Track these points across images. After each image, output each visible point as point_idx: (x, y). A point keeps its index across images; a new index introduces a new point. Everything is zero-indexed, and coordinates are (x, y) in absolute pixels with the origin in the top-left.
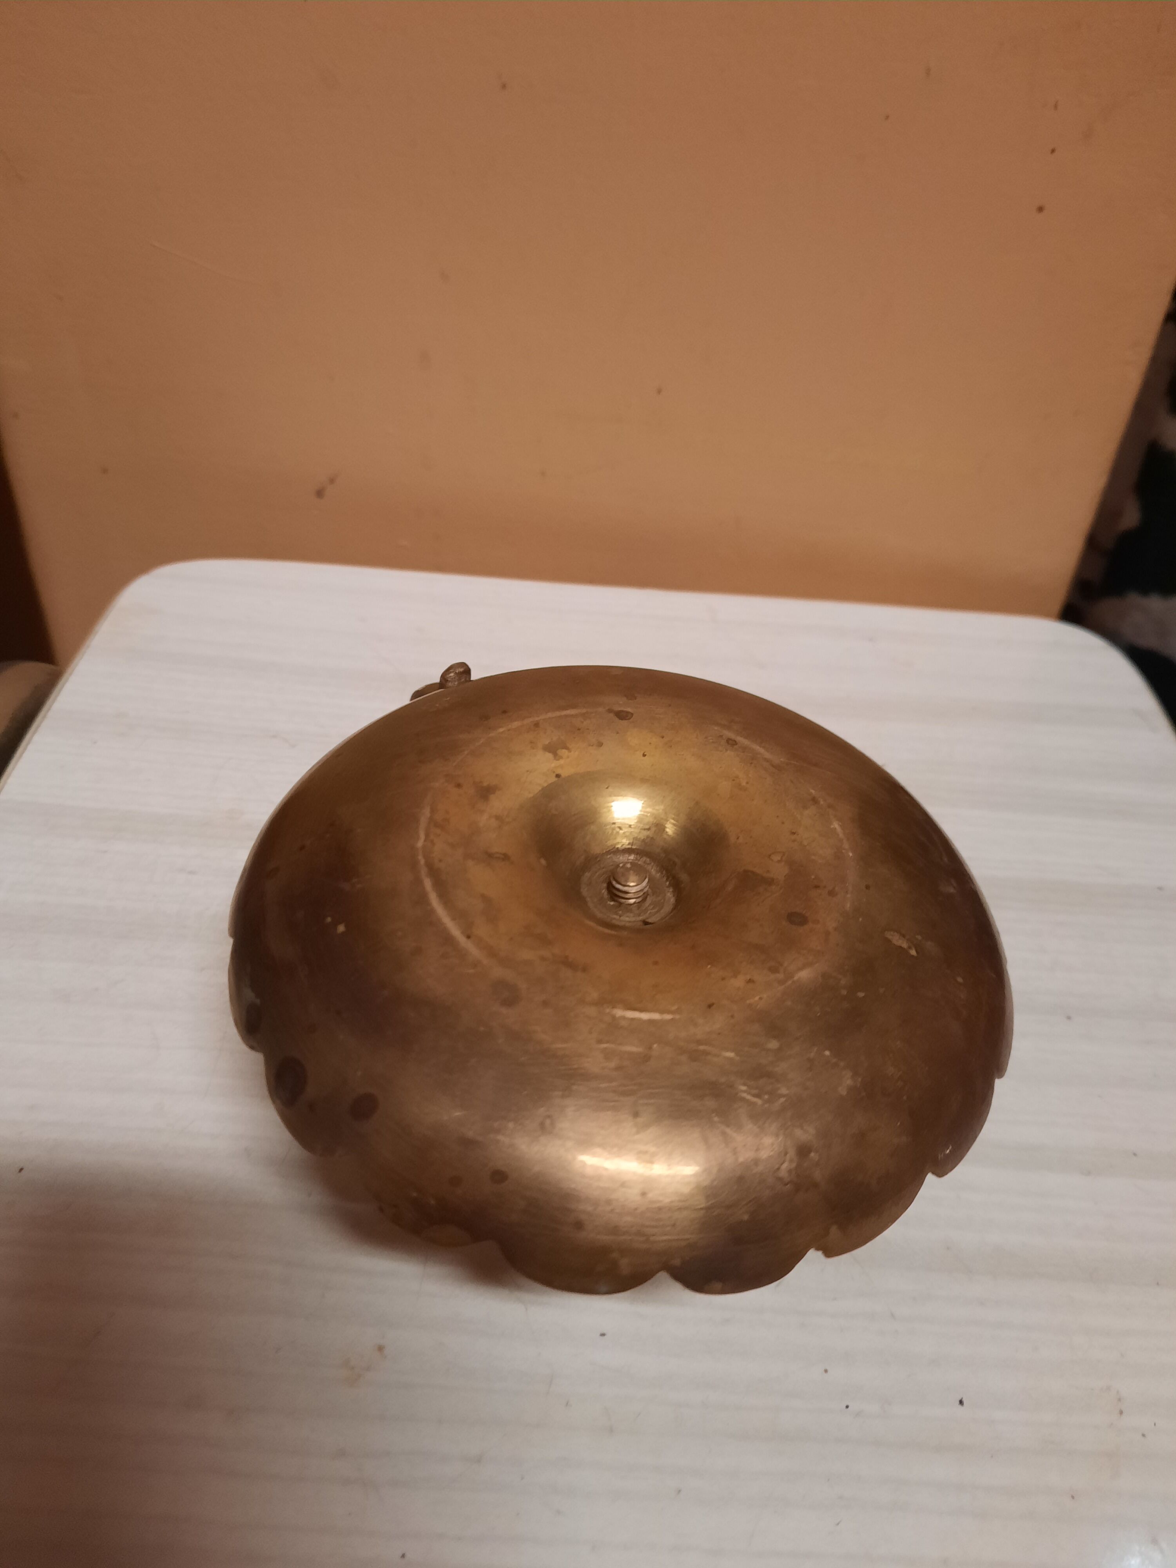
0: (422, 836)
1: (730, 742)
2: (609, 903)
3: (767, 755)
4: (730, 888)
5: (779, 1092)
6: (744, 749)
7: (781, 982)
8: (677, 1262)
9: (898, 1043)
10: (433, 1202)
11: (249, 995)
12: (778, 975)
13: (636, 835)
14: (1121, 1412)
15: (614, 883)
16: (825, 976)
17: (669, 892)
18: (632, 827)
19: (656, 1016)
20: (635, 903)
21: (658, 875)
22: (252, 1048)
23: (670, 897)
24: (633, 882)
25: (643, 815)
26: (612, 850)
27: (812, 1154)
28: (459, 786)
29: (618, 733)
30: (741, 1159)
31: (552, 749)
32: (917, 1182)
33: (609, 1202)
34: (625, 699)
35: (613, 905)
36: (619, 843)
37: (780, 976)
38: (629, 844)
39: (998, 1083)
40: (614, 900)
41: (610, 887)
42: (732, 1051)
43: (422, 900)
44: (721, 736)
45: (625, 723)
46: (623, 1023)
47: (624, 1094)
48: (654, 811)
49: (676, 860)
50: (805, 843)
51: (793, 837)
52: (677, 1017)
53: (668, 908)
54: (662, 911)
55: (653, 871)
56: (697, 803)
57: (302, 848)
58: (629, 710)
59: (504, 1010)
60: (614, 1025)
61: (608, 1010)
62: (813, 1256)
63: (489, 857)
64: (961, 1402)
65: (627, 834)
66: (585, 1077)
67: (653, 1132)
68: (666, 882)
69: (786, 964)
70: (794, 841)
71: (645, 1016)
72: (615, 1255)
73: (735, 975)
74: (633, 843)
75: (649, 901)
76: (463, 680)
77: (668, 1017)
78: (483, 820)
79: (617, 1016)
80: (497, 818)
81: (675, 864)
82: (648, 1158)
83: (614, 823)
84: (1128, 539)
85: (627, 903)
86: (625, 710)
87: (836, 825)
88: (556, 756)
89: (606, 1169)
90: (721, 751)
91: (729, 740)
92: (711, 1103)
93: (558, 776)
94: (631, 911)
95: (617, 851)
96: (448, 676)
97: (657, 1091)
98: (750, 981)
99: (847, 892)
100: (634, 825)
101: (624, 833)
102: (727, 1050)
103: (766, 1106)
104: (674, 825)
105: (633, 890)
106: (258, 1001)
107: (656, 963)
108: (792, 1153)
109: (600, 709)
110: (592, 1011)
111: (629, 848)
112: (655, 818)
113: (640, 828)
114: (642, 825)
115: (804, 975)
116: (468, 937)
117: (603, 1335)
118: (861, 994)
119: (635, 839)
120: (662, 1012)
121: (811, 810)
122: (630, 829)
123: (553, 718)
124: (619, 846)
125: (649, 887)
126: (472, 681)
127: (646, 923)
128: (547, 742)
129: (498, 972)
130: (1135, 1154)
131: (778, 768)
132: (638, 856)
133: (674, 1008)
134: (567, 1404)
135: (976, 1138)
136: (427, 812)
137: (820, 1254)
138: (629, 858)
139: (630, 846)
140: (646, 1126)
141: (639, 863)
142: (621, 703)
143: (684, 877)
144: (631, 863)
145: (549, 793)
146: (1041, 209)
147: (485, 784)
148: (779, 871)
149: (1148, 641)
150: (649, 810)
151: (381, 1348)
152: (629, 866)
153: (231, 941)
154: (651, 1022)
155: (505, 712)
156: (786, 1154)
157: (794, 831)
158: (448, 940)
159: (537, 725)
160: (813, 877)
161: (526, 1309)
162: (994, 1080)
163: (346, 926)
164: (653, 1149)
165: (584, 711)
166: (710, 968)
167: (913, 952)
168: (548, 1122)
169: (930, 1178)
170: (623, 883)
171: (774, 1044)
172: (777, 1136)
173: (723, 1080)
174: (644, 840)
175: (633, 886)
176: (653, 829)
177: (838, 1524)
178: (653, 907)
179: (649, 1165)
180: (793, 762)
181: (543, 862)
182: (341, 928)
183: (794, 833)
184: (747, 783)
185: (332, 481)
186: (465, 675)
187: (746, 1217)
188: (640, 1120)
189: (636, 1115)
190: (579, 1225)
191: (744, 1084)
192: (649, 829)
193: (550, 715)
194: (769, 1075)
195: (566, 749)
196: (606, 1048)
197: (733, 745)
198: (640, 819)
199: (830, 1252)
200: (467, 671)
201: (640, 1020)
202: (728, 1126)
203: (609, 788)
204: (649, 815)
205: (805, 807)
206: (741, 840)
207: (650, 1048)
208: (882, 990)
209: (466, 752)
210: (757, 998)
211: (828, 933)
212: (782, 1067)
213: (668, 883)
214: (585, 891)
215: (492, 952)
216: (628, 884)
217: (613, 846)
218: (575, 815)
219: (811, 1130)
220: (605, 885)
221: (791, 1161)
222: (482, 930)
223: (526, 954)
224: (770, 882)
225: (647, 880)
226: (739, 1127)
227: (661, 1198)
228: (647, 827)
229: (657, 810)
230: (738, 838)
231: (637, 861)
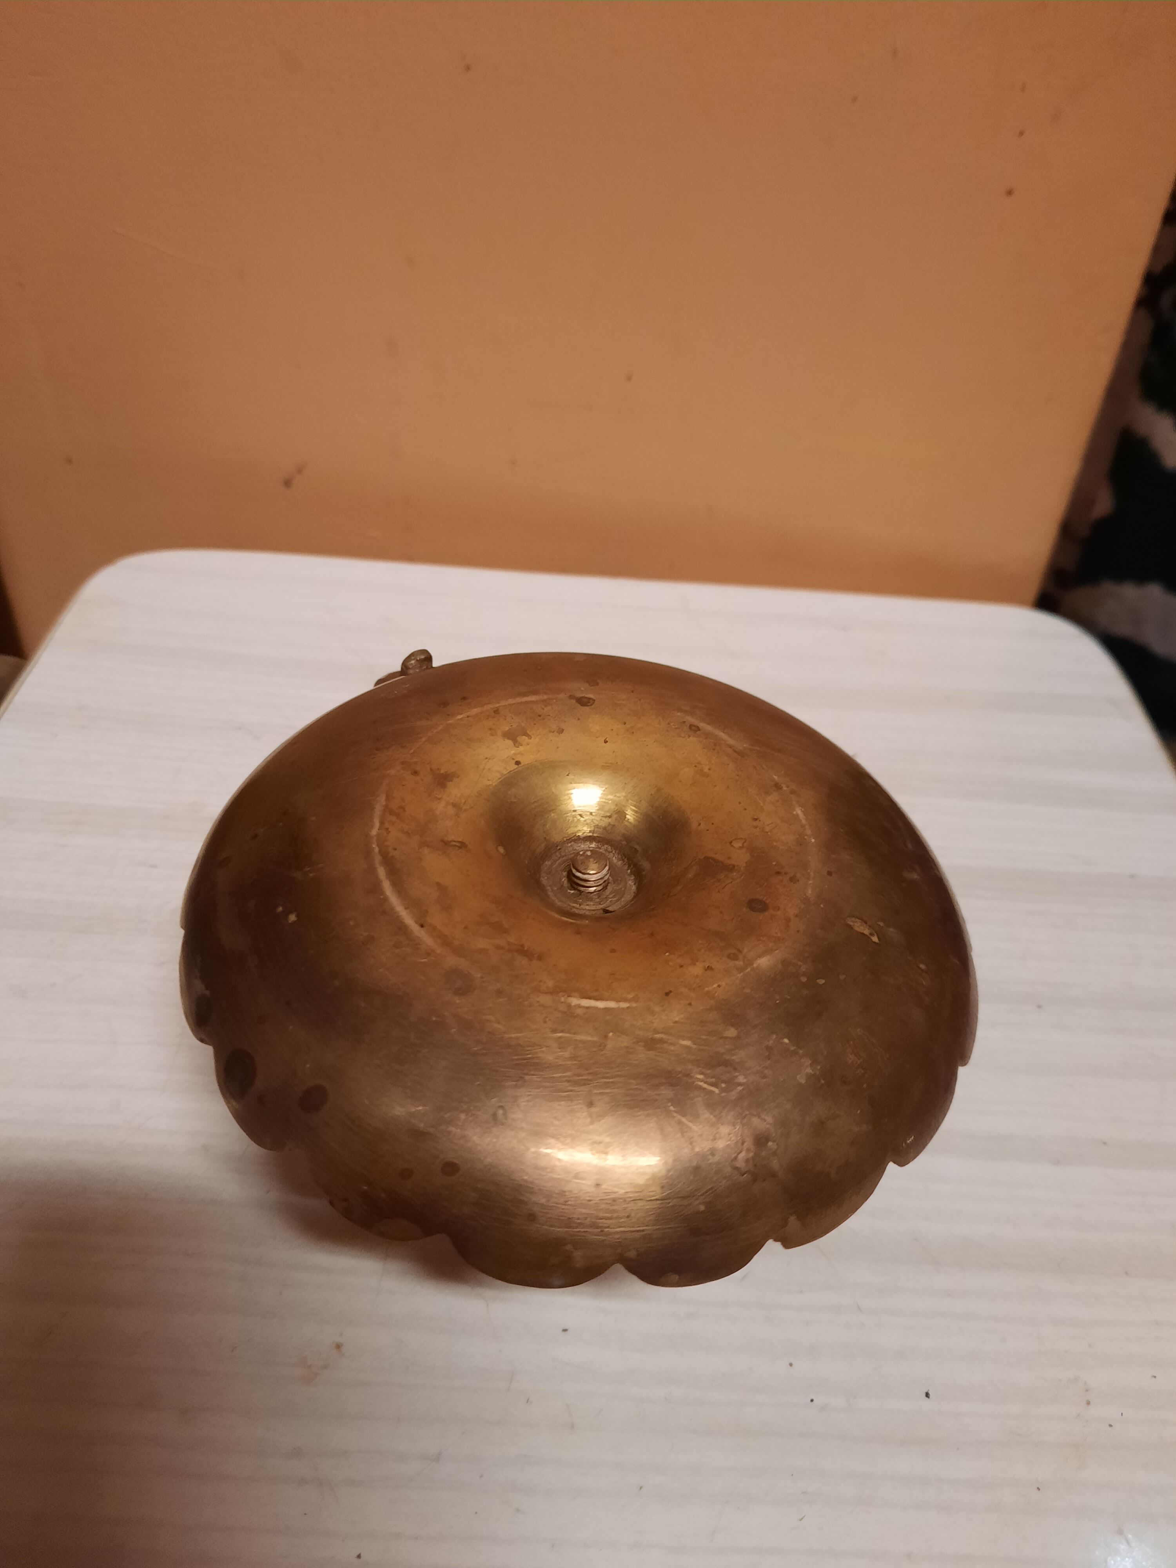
0: (377, 824)
1: (693, 728)
2: (569, 891)
3: (731, 741)
4: (690, 875)
5: (737, 1081)
6: (707, 735)
7: (740, 970)
8: (632, 1254)
9: (859, 1030)
10: (383, 1195)
11: (199, 986)
12: (737, 962)
13: (597, 823)
14: (1088, 1403)
15: (574, 871)
16: (785, 963)
17: (629, 880)
18: (593, 814)
19: (612, 1004)
20: (595, 891)
21: (620, 863)
22: (202, 1040)
23: (631, 885)
24: (593, 870)
25: (605, 802)
26: (573, 838)
27: (770, 1144)
28: (415, 773)
29: (579, 719)
30: (697, 1149)
31: (512, 736)
32: (878, 1171)
33: (562, 1193)
34: (586, 685)
35: (573, 893)
36: (580, 830)
37: (740, 963)
38: (590, 832)
39: (962, 1071)
40: (575, 889)
41: (570, 875)
42: (689, 1038)
43: (375, 888)
44: (684, 722)
45: (586, 709)
46: (579, 1012)
47: (578, 1083)
48: (616, 799)
49: (637, 847)
50: (767, 829)
51: (755, 823)
52: (634, 1005)
53: (628, 897)
54: (623, 900)
55: (615, 859)
56: (659, 790)
57: (256, 836)
58: (591, 696)
59: (457, 1000)
60: (569, 1014)
61: (563, 999)
62: (772, 1247)
63: (445, 845)
64: (927, 1395)
65: (588, 821)
66: (537, 1066)
67: (608, 1121)
68: (628, 870)
69: (745, 950)
70: (756, 827)
71: (601, 1004)
72: (569, 1247)
73: (694, 962)
74: (594, 830)
75: (609, 888)
76: (425, 667)
77: (624, 1005)
78: (440, 808)
79: (573, 1004)
80: (454, 805)
81: (636, 851)
82: (602, 1148)
83: (575, 811)
84: (1102, 526)
85: (588, 891)
86: (586, 696)
87: (798, 811)
88: (516, 743)
89: (559, 1160)
90: (684, 737)
91: (691, 726)
92: (667, 1092)
93: (518, 763)
94: (591, 900)
95: (578, 839)
96: (408, 664)
97: (611, 1080)
98: (709, 968)
99: (808, 879)
100: (595, 812)
101: (585, 821)
102: (683, 1038)
103: (723, 1094)
104: (636, 812)
105: (594, 878)
106: (208, 993)
107: (613, 951)
108: (749, 1143)
109: (562, 696)
110: (546, 999)
111: (590, 836)
112: (617, 805)
113: (601, 815)
114: (603, 813)
115: (764, 962)
116: (422, 926)
117: (565, 1330)
118: (821, 982)
119: (597, 826)
120: (618, 1001)
121: (774, 796)
122: (591, 816)
123: (513, 704)
124: (580, 834)
125: (610, 876)
126: (434, 667)
127: (606, 911)
128: (507, 729)
129: (452, 961)
130: (1105, 1143)
131: (741, 754)
132: (599, 844)
133: (630, 996)
134: (528, 1400)
135: (939, 1126)
136: (382, 799)
137: (778, 1245)
138: (591, 846)
139: (591, 834)
140: (600, 1116)
141: (601, 851)
142: (583, 690)
143: (646, 865)
144: (591, 851)
145: (509, 781)
146: (1010, 193)
147: (442, 772)
148: (740, 857)
149: (1122, 629)
150: (610, 797)
151: (338, 1346)
152: (589, 853)
153: (182, 932)
154: (607, 1010)
155: (464, 698)
156: (743, 1143)
157: (756, 817)
158: (401, 928)
159: (496, 711)
160: (774, 863)
161: (488, 1306)
162: (957, 1069)
163: (297, 916)
164: (608, 1139)
165: (545, 697)
166: (668, 956)
167: (875, 939)
168: (500, 1112)
169: (891, 1167)
170: (583, 871)
171: (732, 1032)
172: (734, 1125)
173: (679, 1069)
174: (605, 828)
175: (594, 874)
176: (615, 816)
177: (801, 1520)
178: (614, 896)
179: (603, 1156)
180: (755, 748)
181: (501, 850)
182: (292, 918)
183: (756, 820)
184: (709, 769)
185: (300, 471)
186: (427, 662)
187: (702, 1208)
188: (594, 1110)
189: (590, 1104)
190: (532, 1217)
191: (702, 1073)
192: (610, 817)
193: (510, 701)
194: (726, 1063)
195: (526, 736)
196: (560, 1038)
197: (695, 731)
198: (601, 806)
199: (788, 1243)
200: (429, 658)
201: (596, 1008)
202: (684, 1116)
203: (569, 775)
204: (610, 802)
205: (767, 793)
206: (702, 827)
207: (606, 1037)
208: (842, 977)
209: (424, 739)
210: (715, 986)
211: (788, 920)
212: (739, 1056)
213: (629, 871)
214: (544, 880)
215: (446, 941)
216: (588, 872)
217: (574, 834)
218: (535, 802)
219: (770, 1119)
220: (565, 874)
221: (748, 1150)
222: (436, 918)
223: (481, 943)
224: (731, 868)
225: (607, 868)
226: (696, 1116)
227: (616, 1190)
228: (608, 814)
229: (619, 797)
230: (700, 824)
231: (598, 849)
